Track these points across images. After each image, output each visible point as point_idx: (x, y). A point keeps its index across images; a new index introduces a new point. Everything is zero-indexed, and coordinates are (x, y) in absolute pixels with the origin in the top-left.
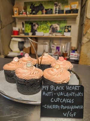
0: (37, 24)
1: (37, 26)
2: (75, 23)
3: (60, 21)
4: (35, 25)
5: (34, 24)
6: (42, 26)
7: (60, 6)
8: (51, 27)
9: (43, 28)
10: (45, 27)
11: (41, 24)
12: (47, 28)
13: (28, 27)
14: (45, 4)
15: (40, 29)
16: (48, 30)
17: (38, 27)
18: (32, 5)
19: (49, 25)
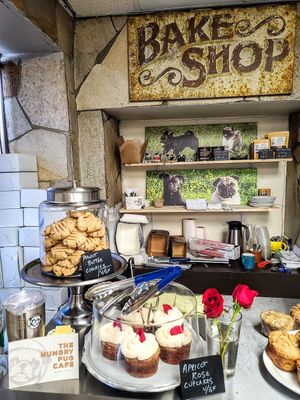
0: (180, 177)
1: (179, 181)
2: (276, 173)
4: (174, 181)
5: (171, 177)
6: (192, 182)
7: (237, 136)
8: (215, 184)
9: (195, 187)
10: (200, 183)
11: (191, 177)
12: (208, 187)
13: (157, 184)
14: (199, 132)
15: (188, 188)
16: (209, 191)
17: (182, 185)
18: (166, 133)
19: (212, 178)
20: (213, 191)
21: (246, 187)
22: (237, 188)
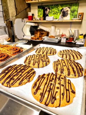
1: (48, 10)
3: (72, 4)
4: (46, 10)
5: (46, 8)
6: (53, 10)
9: (54, 12)
10: (56, 11)
11: (52, 8)
12: (58, 12)
13: (41, 11)
15: (51, 13)
16: (59, 14)
17: (49, 12)
19: (60, 8)
20: (60, 14)
21: (73, 12)
22: (69, 12)
